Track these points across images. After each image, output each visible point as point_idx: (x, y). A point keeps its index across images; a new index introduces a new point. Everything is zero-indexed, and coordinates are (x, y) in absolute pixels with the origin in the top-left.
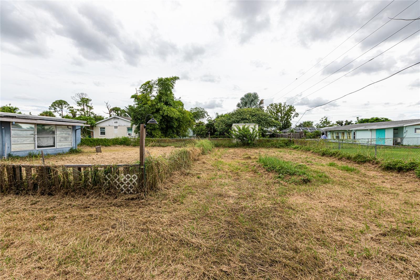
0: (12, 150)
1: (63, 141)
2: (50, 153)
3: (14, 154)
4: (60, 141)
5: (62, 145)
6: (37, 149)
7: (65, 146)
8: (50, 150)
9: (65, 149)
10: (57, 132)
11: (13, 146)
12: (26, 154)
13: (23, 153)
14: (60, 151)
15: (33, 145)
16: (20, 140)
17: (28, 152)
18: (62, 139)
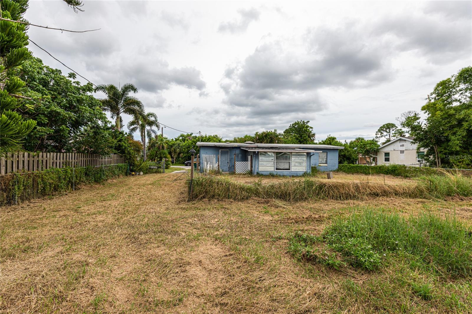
0: (260, 170)
1: (297, 165)
2: (285, 174)
3: (261, 173)
4: (295, 165)
5: (296, 169)
6: (276, 170)
7: (299, 169)
8: (285, 172)
9: (299, 172)
10: (292, 158)
11: (260, 168)
12: (268, 173)
13: (266, 172)
14: (295, 173)
15: (273, 167)
16: (265, 163)
17: (269, 172)
18: (297, 164)
